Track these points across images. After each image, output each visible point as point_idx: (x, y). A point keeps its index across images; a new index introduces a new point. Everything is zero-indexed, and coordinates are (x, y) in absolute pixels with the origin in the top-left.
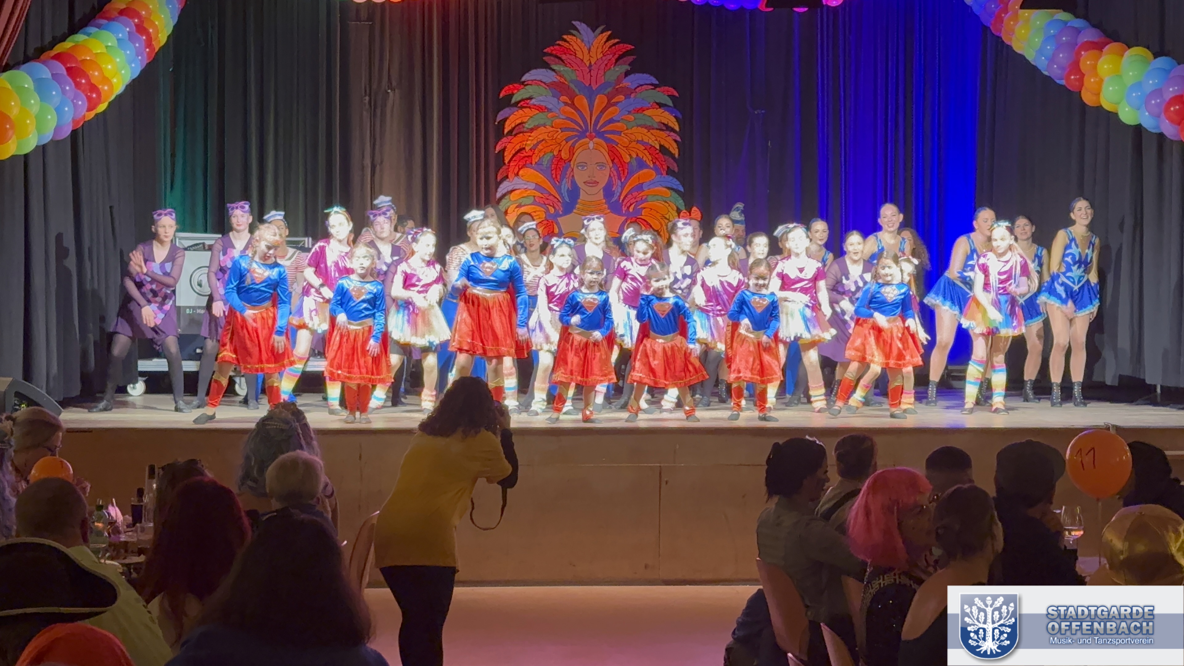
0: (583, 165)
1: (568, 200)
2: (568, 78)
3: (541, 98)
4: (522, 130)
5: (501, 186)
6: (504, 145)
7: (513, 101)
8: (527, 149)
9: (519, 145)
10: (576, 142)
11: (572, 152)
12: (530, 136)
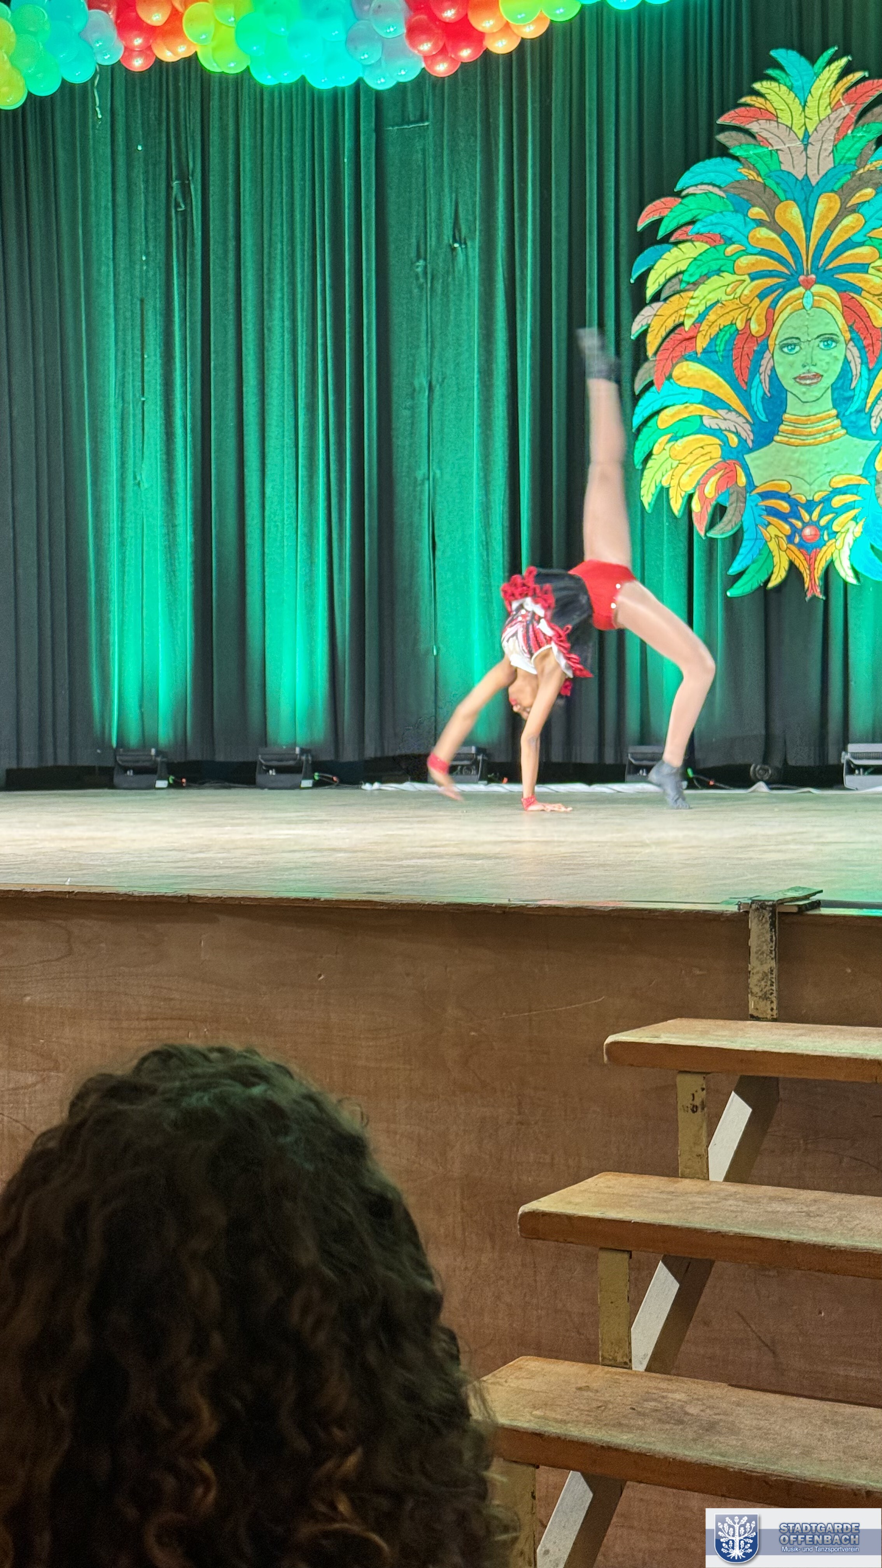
0: (791, 344)
1: (763, 418)
2: (763, 170)
3: (713, 218)
4: (677, 288)
5: (641, 402)
6: (644, 323)
7: (661, 233)
8: (688, 324)
9: (673, 318)
10: (780, 297)
11: (770, 321)
12: (692, 298)
